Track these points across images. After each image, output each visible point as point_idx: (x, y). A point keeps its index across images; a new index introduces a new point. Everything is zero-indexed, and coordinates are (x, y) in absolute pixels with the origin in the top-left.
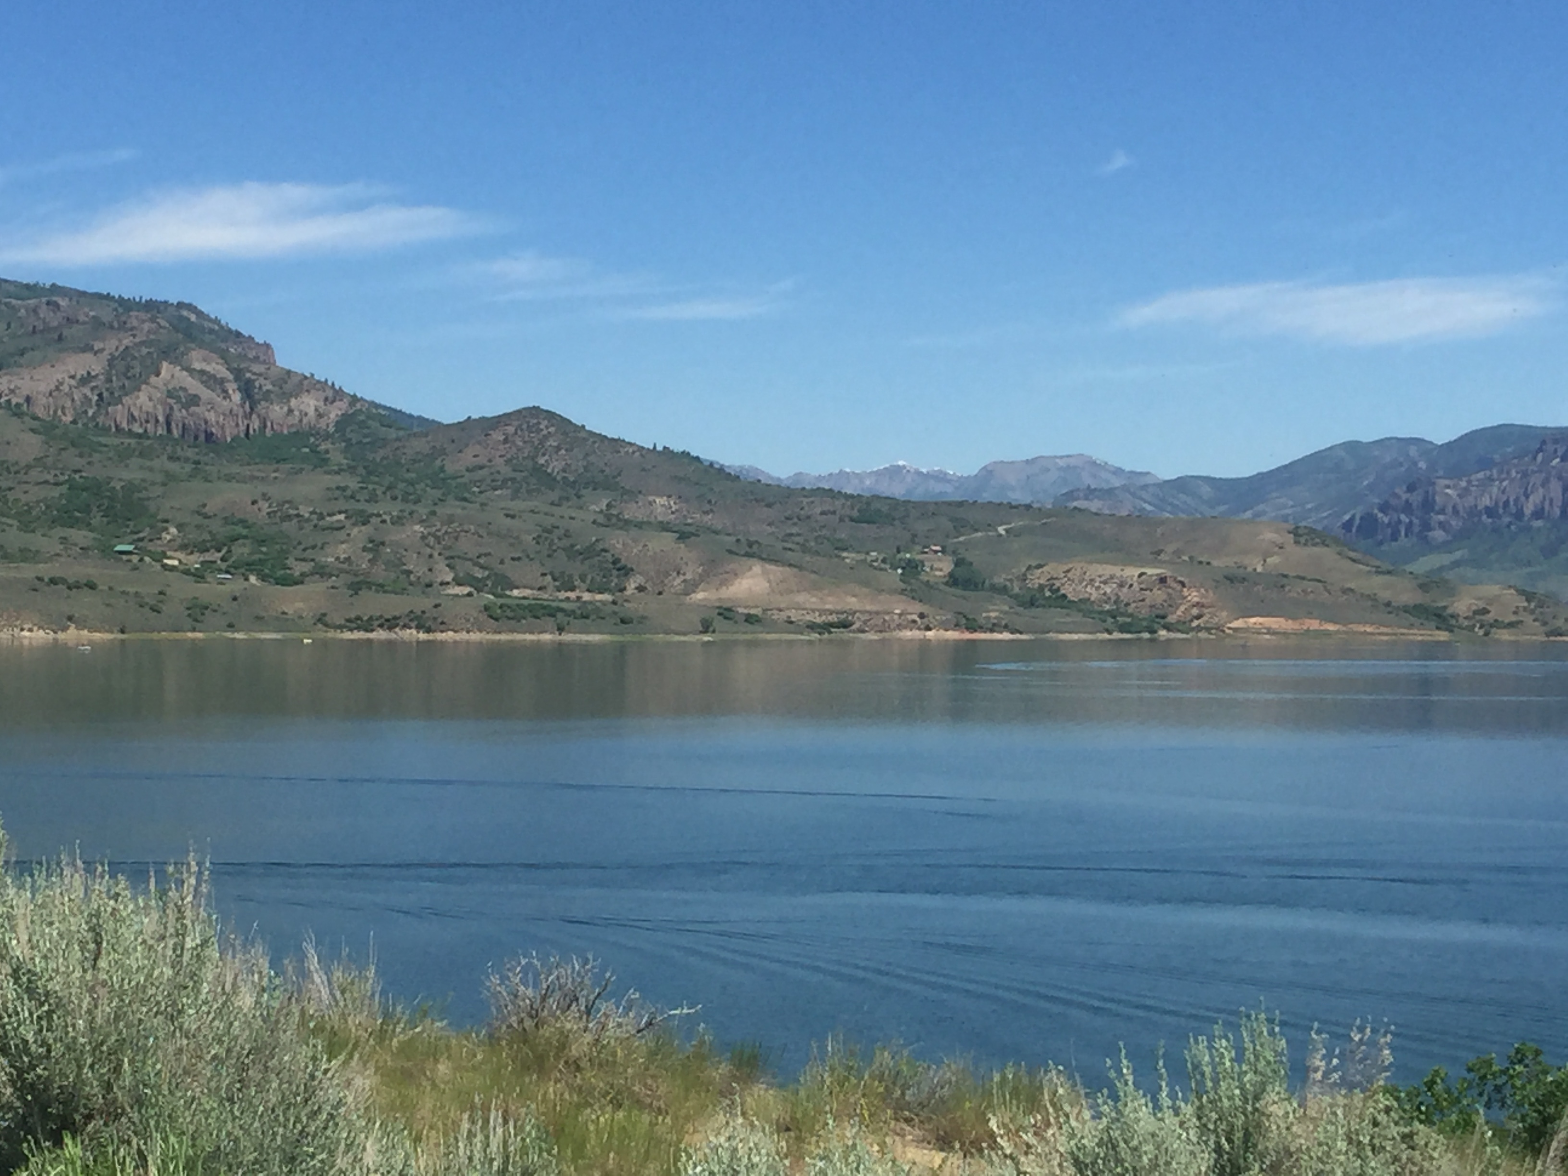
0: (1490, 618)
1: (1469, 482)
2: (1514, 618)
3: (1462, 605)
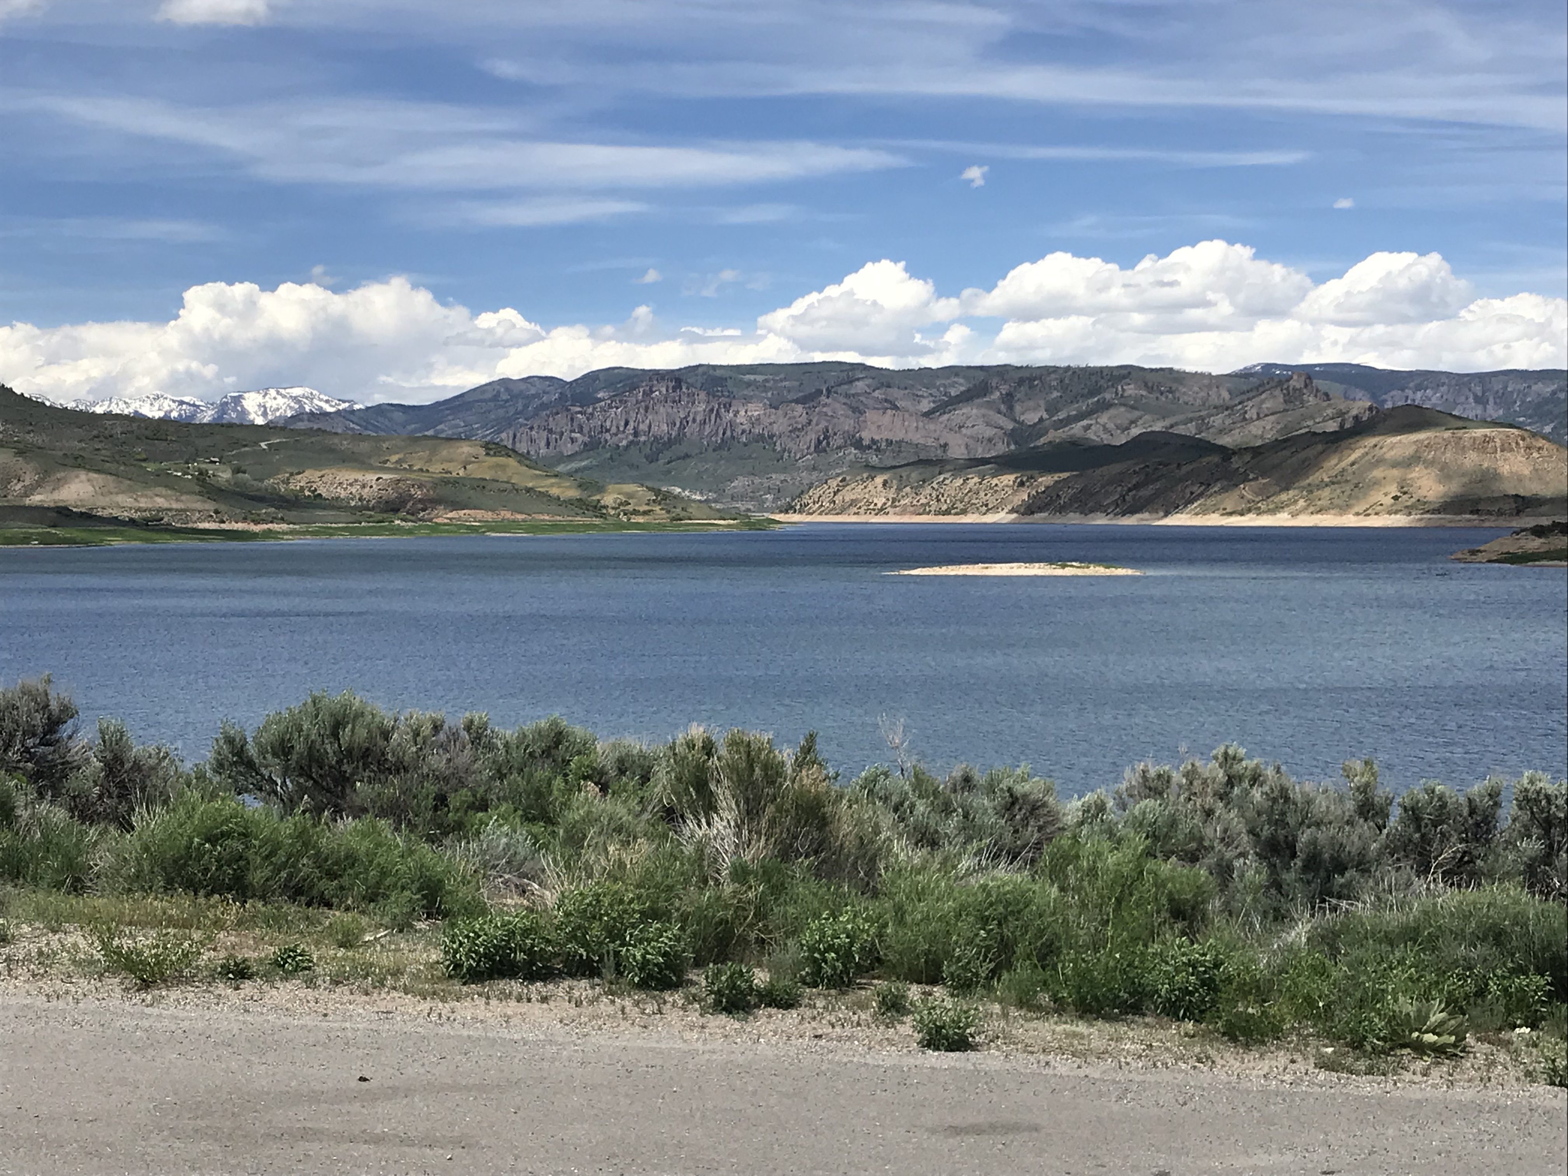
0: (630, 508)
1: (594, 409)
2: (647, 508)
3: (609, 499)
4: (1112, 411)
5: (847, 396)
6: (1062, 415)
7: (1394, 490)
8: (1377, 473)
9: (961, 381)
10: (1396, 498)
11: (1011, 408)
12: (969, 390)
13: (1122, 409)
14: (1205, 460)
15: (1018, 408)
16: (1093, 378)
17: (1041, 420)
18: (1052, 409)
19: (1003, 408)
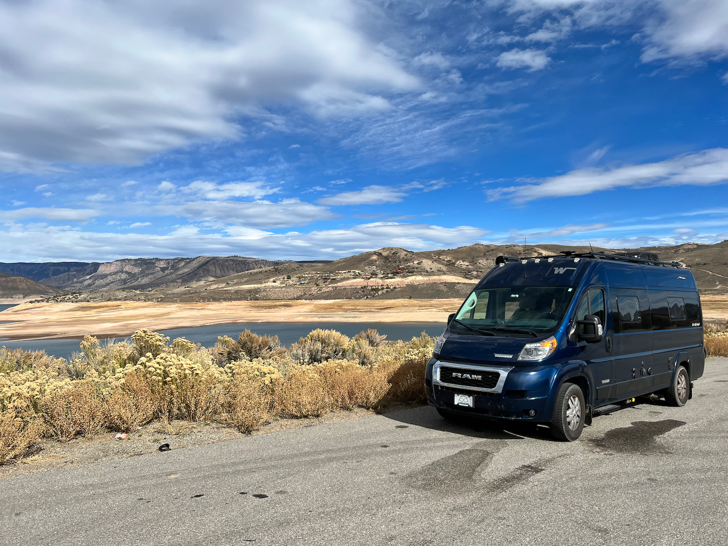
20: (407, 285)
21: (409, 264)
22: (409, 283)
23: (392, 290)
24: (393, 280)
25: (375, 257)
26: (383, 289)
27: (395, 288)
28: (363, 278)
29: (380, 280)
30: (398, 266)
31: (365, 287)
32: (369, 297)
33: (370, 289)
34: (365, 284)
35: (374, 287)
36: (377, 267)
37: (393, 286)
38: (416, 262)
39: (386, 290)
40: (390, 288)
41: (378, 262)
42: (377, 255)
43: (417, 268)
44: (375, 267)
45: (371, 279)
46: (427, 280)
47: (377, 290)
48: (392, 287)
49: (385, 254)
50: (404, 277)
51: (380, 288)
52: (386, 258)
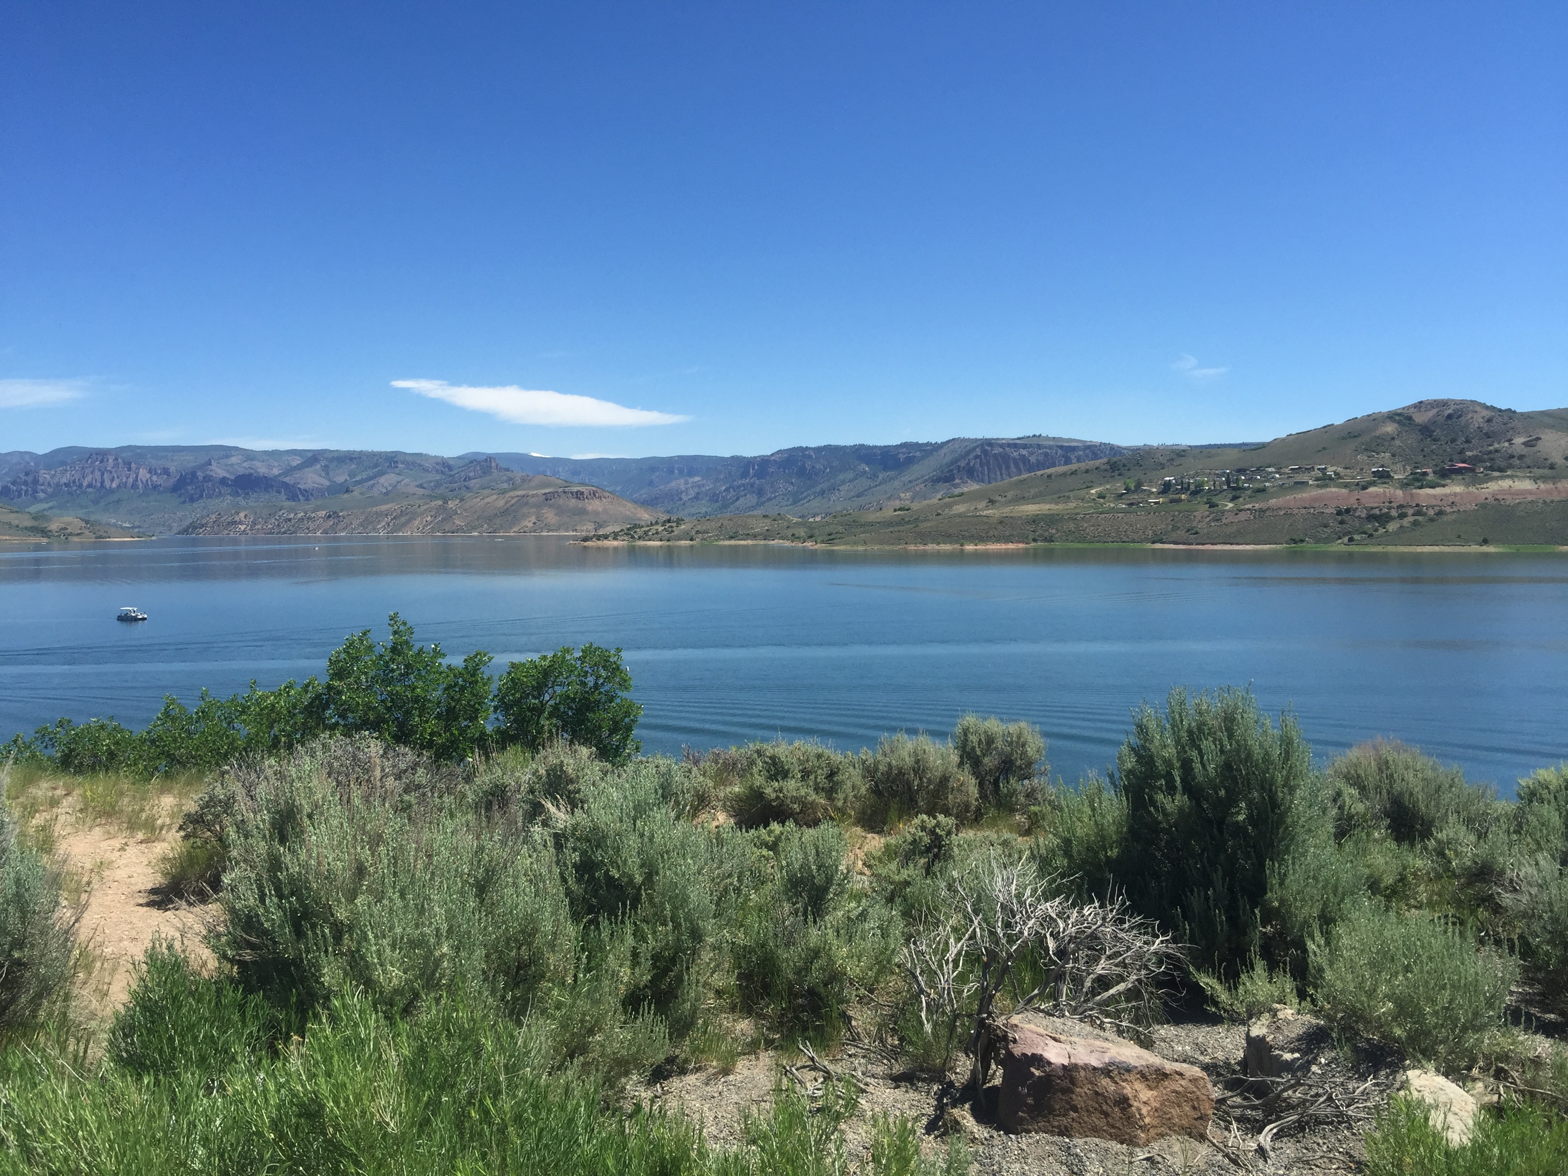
0: (68, 531)
1: (56, 471)
2: (79, 532)
3: (54, 526)
4: (387, 476)
5: (227, 465)
6: (358, 478)
7: (533, 519)
8: (525, 510)
9: (298, 458)
10: (535, 523)
11: (327, 474)
12: (303, 463)
13: (393, 475)
14: (433, 504)
15: (331, 474)
16: (375, 459)
17: (346, 480)
18: (352, 475)
19: (323, 474)
20: (1483, 506)
21: (1496, 446)
22: (1491, 500)
23: (1432, 520)
24: (1438, 491)
25: (1390, 428)
26: (1402, 516)
27: (1440, 513)
28: (1346, 486)
29: (1399, 493)
30: (1462, 452)
31: (1348, 511)
32: (1356, 537)
33: (1363, 516)
34: (1352, 502)
35: (1377, 512)
36: (1394, 455)
37: (1437, 509)
38: (1519, 440)
39: (1411, 519)
40: (1424, 515)
41: (1398, 442)
42: (1399, 422)
43: (1521, 457)
44: (1388, 455)
45: (1372, 489)
46: (1549, 492)
47: (1383, 519)
48: (1431, 512)
49: (1420, 418)
50: (1476, 481)
51: (1394, 513)
52: (1426, 430)
